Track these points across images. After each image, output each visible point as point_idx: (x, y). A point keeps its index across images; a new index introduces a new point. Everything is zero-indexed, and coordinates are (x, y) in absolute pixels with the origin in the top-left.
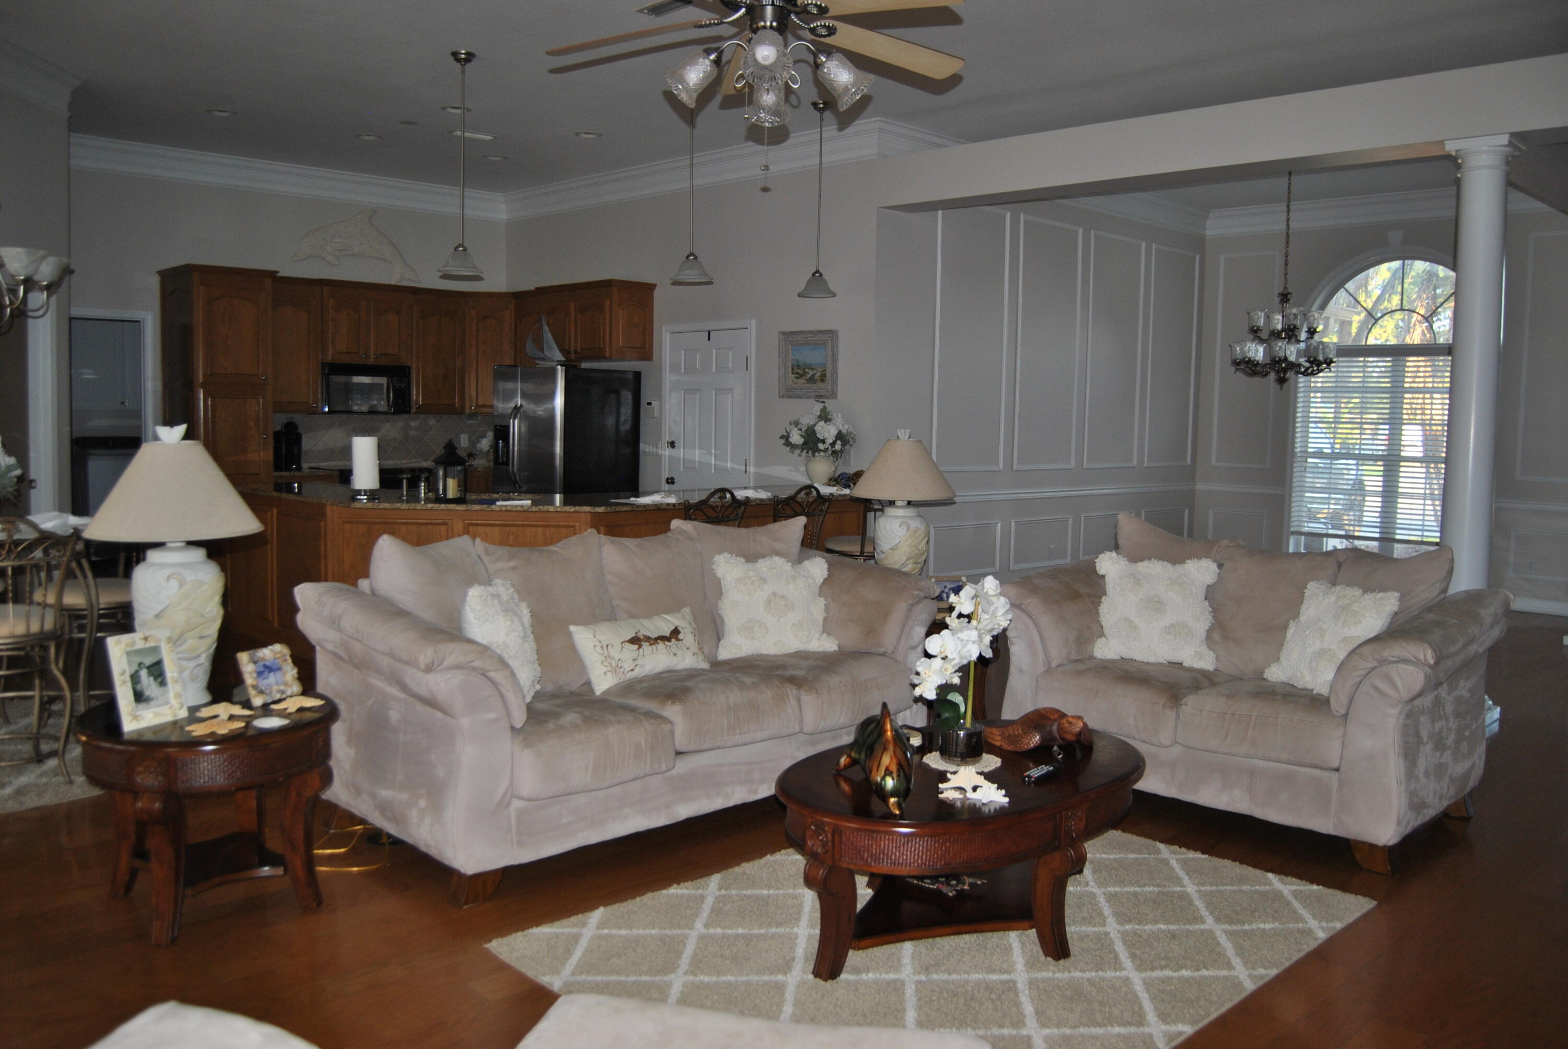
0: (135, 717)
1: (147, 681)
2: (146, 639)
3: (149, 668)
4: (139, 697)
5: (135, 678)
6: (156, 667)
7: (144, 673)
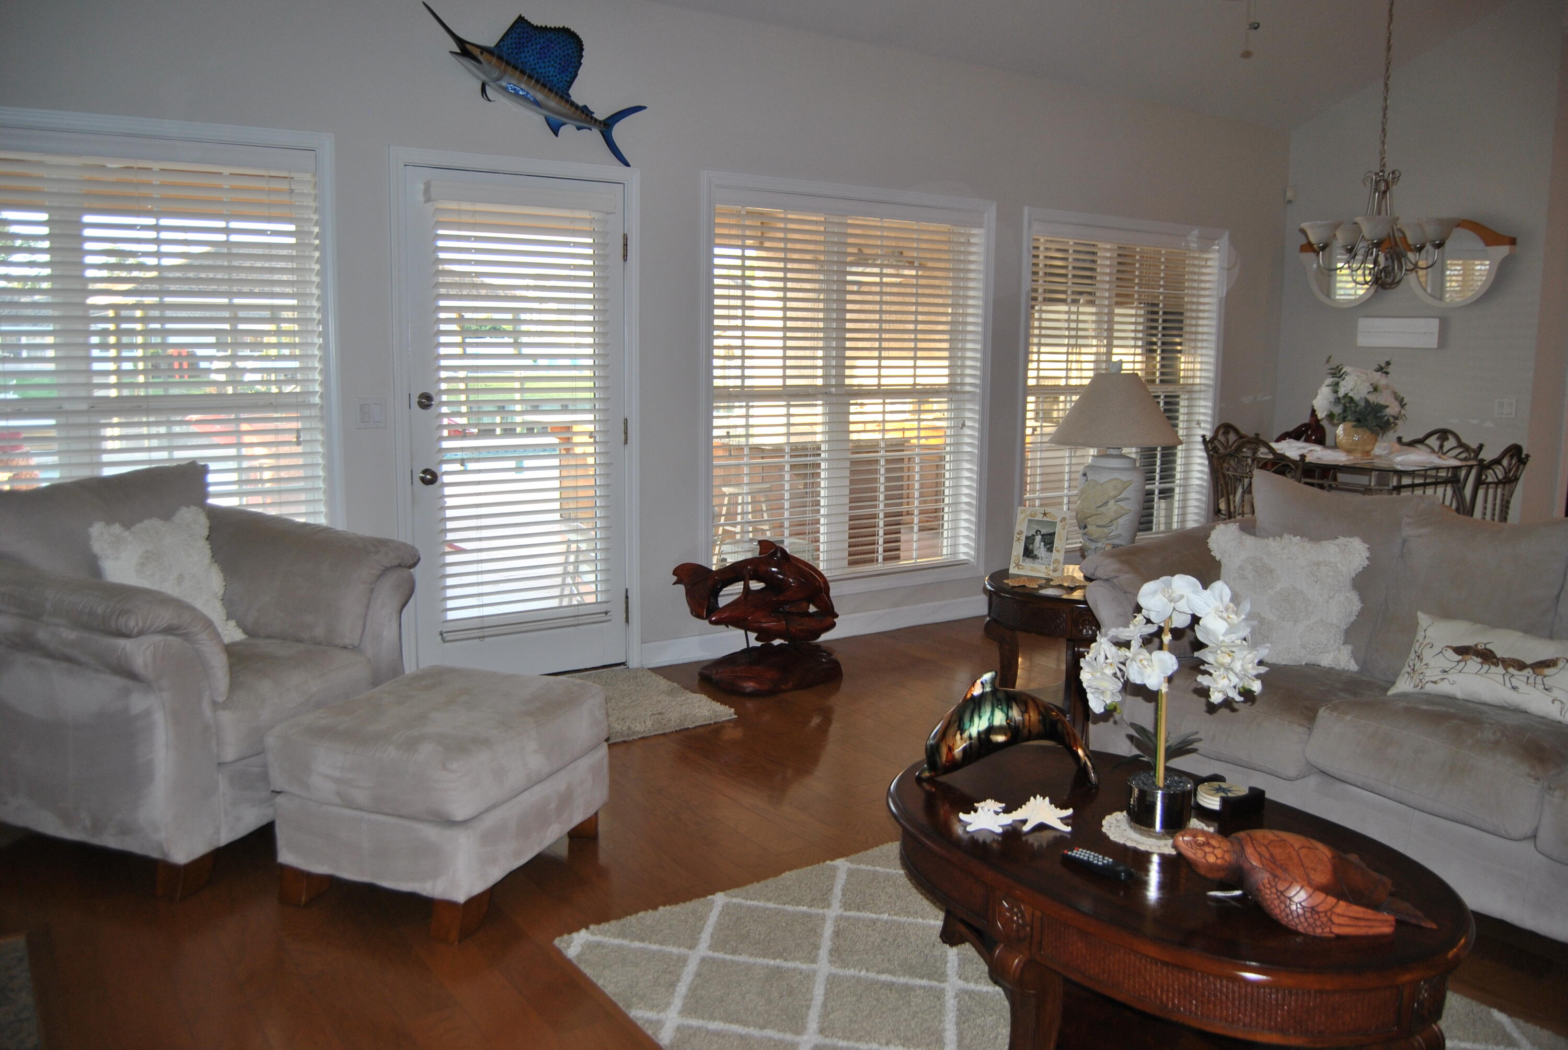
0: (1018, 565)
1: (1039, 547)
2: (1045, 514)
3: (1043, 535)
4: (1028, 553)
5: (1030, 540)
6: (1049, 537)
7: (1038, 538)
